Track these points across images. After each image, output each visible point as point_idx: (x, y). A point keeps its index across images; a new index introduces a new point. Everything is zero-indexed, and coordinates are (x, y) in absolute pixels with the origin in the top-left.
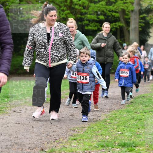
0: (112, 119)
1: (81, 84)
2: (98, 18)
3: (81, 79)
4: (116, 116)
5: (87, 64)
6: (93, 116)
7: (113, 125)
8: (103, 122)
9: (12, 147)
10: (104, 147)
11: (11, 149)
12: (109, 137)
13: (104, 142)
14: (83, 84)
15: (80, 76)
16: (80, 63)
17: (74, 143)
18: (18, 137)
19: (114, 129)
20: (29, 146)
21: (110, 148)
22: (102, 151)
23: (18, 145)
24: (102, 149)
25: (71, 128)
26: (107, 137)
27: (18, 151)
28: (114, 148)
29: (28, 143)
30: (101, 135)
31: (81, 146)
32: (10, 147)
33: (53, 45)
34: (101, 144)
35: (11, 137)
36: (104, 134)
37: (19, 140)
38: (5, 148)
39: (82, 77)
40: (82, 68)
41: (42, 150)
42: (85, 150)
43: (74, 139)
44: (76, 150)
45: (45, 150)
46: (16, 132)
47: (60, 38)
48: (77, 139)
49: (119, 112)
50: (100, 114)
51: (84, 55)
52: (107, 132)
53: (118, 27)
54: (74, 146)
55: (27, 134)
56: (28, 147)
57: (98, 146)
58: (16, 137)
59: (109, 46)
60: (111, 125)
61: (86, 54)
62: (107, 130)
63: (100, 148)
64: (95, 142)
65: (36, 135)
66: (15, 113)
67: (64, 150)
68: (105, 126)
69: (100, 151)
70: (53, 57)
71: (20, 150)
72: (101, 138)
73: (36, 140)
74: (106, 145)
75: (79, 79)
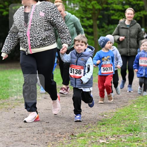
0: (139, 104)
1: (74, 79)
2: (123, 8)
3: (74, 73)
4: (143, 102)
5: (82, 55)
6: (120, 101)
7: (140, 110)
8: (130, 108)
9: (43, 132)
10: (132, 131)
11: (43, 135)
12: (136, 122)
13: (132, 126)
14: (76, 79)
15: (73, 69)
16: (74, 53)
17: (103, 128)
18: (49, 123)
19: (141, 114)
20: (60, 131)
21: (138, 132)
22: (130, 135)
23: (49, 130)
24: (130, 133)
25: (100, 114)
26: (135, 122)
27: (50, 136)
28: (141, 132)
29: (59, 128)
30: (129, 120)
31: (110, 130)
32: (42, 132)
33: (32, 27)
34: (129, 129)
35: (42, 122)
36: (131, 118)
37: (50, 126)
38: (37, 133)
39: (76, 70)
40: (76, 60)
41: (73, 135)
42: (114, 134)
43: (103, 124)
44: (105, 134)
45: (76, 135)
46: (47, 118)
47: (40, 17)
48: (105, 124)
49: (145, 97)
50: (127, 100)
51: (79, 43)
52: (134, 117)
53: (143, 16)
54: (103, 131)
55: (57, 120)
56: (58, 132)
57: (126, 131)
58: (47, 123)
59: (131, 35)
60: (138, 110)
61: (82, 42)
62: (134, 115)
63: (128, 132)
64: (123, 127)
65: (66, 121)
66: (45, 100)
67: (93, 134)
68: (132, 111)
69: (128, 135)
70: (32, 41)
71: (51, 135)
72: (128, 123)
73: (67, 125)
74: (134, 129)
75: (71, 72)
